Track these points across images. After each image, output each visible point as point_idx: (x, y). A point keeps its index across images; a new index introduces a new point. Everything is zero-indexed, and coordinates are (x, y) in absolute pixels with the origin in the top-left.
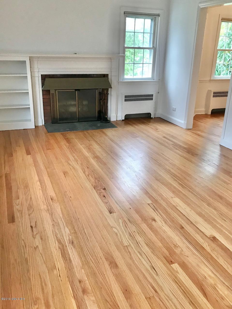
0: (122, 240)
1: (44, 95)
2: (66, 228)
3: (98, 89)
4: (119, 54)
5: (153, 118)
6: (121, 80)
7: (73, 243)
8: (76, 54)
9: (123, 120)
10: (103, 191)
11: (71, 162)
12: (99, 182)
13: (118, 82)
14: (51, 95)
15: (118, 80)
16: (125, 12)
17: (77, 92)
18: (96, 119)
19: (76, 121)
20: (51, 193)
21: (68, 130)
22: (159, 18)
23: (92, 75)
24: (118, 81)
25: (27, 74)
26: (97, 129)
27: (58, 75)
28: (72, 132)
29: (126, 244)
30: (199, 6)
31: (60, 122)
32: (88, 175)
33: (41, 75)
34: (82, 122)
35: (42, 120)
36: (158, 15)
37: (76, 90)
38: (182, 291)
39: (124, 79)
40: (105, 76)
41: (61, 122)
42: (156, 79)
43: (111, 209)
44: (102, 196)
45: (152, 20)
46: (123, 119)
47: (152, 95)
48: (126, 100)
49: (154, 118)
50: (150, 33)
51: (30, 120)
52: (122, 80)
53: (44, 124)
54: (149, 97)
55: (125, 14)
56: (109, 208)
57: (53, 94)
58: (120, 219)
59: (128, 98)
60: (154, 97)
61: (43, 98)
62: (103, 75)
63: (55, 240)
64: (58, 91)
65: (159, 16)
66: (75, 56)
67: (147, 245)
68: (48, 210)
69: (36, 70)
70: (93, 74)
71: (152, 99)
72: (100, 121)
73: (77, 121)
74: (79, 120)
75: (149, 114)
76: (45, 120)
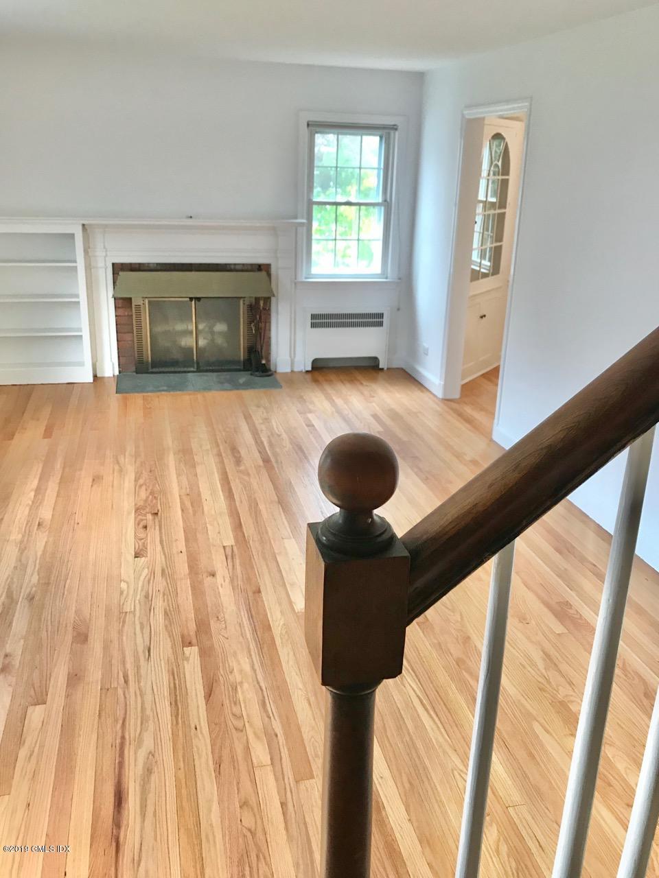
0: (125, 603)
1: (119, 308)
2: (36, 574)
3: (244, 297)
4: (296, 218)
5: (385, 369)
6: (303, 277)
7: (33, 598)
8: (191, 217)
9: (307, 372)
10: (150, 517)
11: (123, 459)
12: (154, 501)
13: (295, 284)
14: (133, 309)
15: (294, 277)
16: (310, 123)
17: (193, 302)
18: (242, 368)
19: (192, 369)
20: (46, 513)
21: (165, 388)
22: (397, 133)
23: (232, 267)
24: (296, 279)
25: (75, 262)
26: (230, 390)
27: (151, 265)
28: (172, 393)
29: (128, 608)
30: (463, 116)
31: (154, 370)
32: (141, 486)
33: (113, 264)
34: (207, 371)
35: (113, 364)
36: (394, 128)
37: (191, 299)
38: (172, 685)
39: (311, 276)
40: (262, 267)
41: (156, 370)
42: (392, 276)
43: (142, 550)
44: (141, 526)
45: (381, 138)
46: (307, 369)
47: (381, 316)
48: (313, 325)
49: (388, 369)
50: (379, 169)
51: (81, 364)
52: (306, 278)
53: (117, 373)
54: (374, 320)
55: (310, 128)
56: (140, 548)
57: (138, 307)
58: (148, 568)
59: (320, 321)
60: (385, 320)
61: (116, 316)
62: (257, 267)
63: (3, 592)
64: (149, 302)
65: (396, 129)
66: (190, 222)
67: (166, 613)
68: (21, 542)
69: (99, 253)
70: (235, 264)
71: (380, 324)
72: (250, 372)
73: (195, 370)
74: (198, 367)
75: (375, 360)
76: (121, 363)
